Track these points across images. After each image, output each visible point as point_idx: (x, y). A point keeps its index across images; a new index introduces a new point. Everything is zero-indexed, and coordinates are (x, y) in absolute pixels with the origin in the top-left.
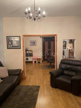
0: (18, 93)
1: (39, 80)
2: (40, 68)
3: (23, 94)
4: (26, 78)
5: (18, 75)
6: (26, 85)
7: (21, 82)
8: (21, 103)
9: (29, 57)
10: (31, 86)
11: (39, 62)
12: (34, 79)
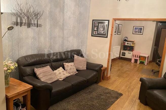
0: (90, 92)
1: (126, 86)
2: (138, 72)
3: (96, 95)
4: (110, 78)
5: (97, 71)
6: (106, 87)
7: (101, 82)
8: (89, 104)
9: (126, 52)
10: (111, 90)
11: (142, 63)
12: (120, 83)
